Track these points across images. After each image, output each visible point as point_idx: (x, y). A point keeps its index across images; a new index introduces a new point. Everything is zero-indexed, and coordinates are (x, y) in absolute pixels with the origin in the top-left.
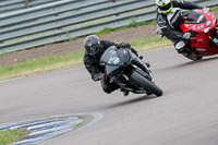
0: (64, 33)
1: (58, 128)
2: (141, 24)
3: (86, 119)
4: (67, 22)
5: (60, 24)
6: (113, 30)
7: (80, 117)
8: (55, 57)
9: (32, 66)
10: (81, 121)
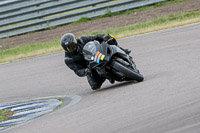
0: (45, 22)
1: (39, 109)
2: (115, 14)
3: (65, 101)
4: (48, 12)
5: (41, 14)
6: (90, 19)
7: (59, 99)
8: (36, 44)
9: (15, 52)
10: (60, 102)
